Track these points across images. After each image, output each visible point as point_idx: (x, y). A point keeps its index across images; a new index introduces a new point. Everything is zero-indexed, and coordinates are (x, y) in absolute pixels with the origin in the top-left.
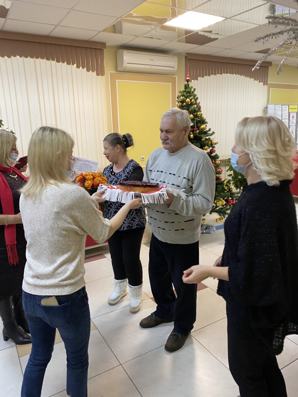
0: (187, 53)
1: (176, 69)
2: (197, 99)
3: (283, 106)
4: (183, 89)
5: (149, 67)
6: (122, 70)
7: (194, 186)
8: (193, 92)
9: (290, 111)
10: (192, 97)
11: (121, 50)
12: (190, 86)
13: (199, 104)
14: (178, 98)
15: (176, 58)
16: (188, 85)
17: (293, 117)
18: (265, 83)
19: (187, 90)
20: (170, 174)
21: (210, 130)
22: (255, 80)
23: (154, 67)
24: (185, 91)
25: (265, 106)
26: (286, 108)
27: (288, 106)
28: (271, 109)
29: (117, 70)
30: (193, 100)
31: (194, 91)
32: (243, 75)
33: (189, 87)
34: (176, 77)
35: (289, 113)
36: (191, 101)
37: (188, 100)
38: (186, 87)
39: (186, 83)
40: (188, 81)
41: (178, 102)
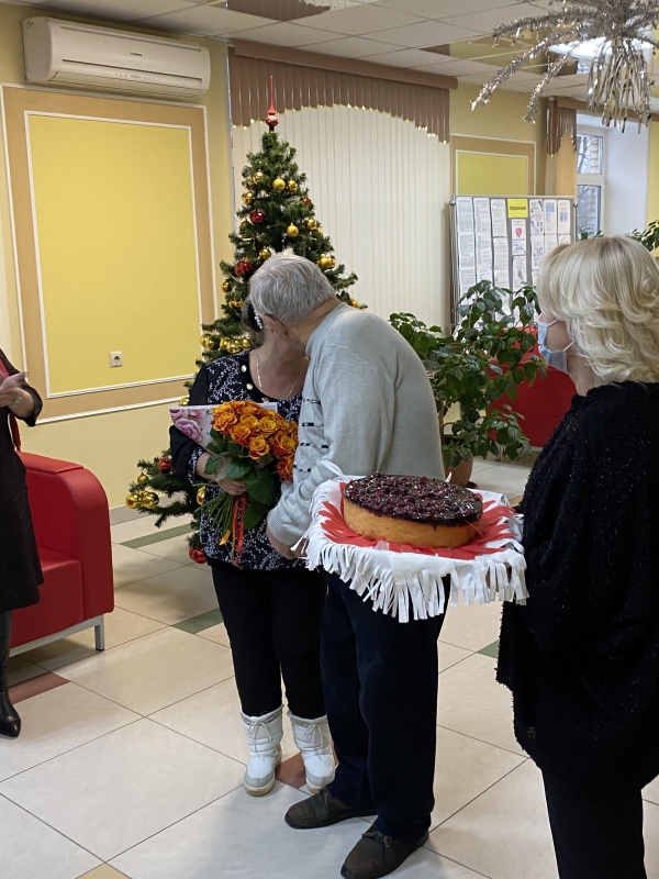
0: (233, 40)
1: (206, 85)
2: (303, 178)
3: (493, 201)
4: (258, 149)
5: (128, 75)
6: (44, 80)
8: (288, 160)
9: (512, 214)
10: (287, 173)
11: (39, 20)
12: (280, 140)
13: (305, 193)
14: (244, 175)
15: (206, 52)
16: (275, 137)
17: (519, 231)
18: (444, 135)
19: (273, 152)
21: (341, 269)
22: (417, 125)
23: (143, 77)
24: (264, 156)
25: (448, 202)
26: (498, 205)
27: (503, 201)
28: (464, 210)
29: (25, 80)
30: (292, 182)
31: (292, 155)
32: (387, 111)
33: (277, 144)
34: (205, 108)
35: (509, 221)
36: (287, 184)
37: (279, 181)
38: (269, 142)
39: (268, 131)
40: (272, 125)
41: (248, 187)
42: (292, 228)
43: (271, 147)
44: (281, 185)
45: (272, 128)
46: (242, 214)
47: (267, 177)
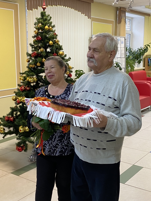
2: (54, 26)
4: (39, 16)
7: (122, 106)
8: (49, 20)
10: (49, 25)
12: (47, 14)
13: (54, 31)
14: (35, 25)
16: (45, 13)
18: (89, 17)
19: (45, 18)
20: (95, 93)
21: (66, 56)
24: (41, 19)
33: (46, 15)
36: (49, 28)
37: (47, 27)
38: (43, 14)
39: (43, 11)
40: (44, 9)
41: (36, 28)
42: (51, 42)
43: (44, 16)
44: (47, 28)
45: (44, 10)
46: (34, 37)
47: (43, 26)
